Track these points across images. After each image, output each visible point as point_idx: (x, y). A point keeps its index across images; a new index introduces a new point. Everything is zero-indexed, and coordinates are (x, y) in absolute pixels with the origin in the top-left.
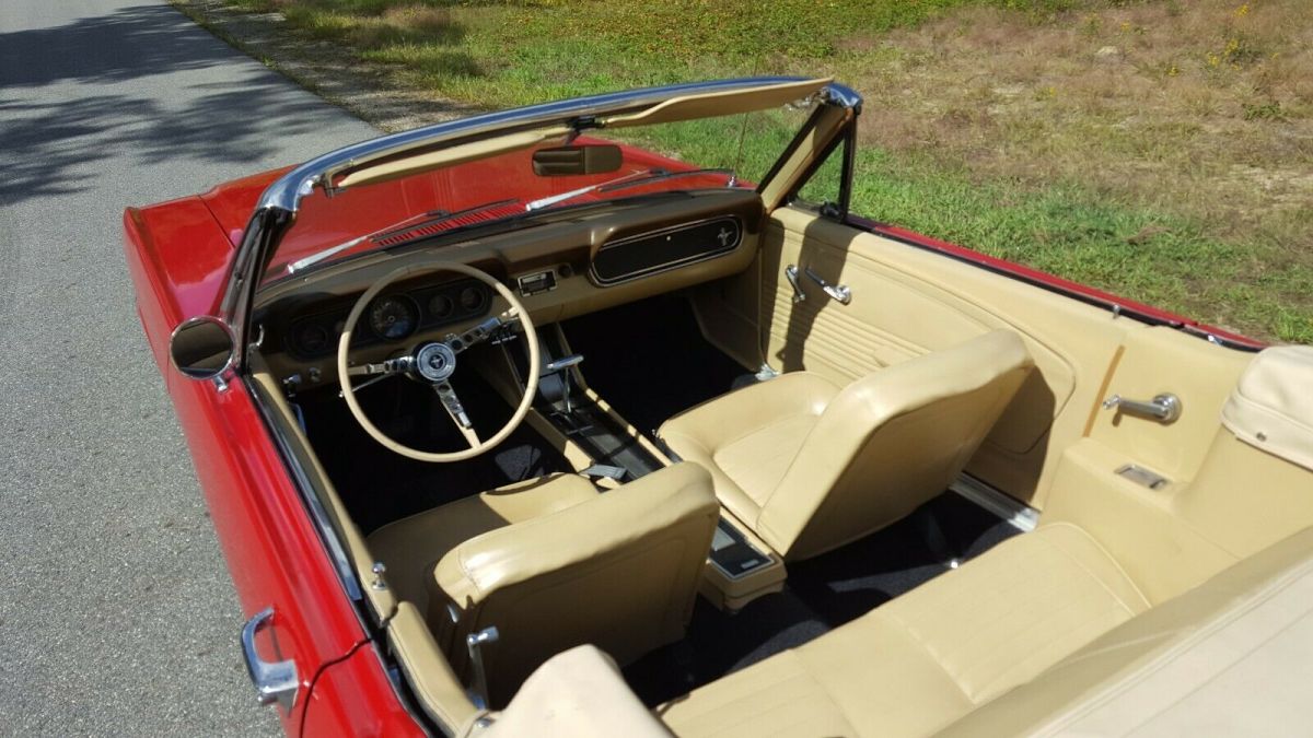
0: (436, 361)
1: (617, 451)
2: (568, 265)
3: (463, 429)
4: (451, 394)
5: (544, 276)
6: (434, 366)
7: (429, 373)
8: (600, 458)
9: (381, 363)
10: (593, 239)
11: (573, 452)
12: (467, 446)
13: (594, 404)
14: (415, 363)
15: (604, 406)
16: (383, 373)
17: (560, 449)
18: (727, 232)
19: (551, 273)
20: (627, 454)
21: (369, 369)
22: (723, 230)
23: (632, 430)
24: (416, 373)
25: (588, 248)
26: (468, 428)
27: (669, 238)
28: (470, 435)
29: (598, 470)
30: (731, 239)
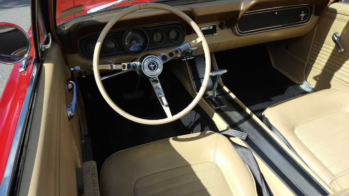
0: (152, 66)
1: (241, 122)
2: (224, 22)
3: (164, 107)
4: (159, 85)
5: (211, 27)
6: (150, 69)
7: (147, 72)
8: (233, 125)
9: (121, 64)
10: (242, 8)
11: (217, 119)
12: (165, 116)
13: (227, 94)
14: (140, 66)
15: (233, 96)
16: (121, 70)
17: (210, 116)
18: (304, 13)
19: (215, 26)
20: (246, 125)
21: (112, 67)
22: (303, 12)
23: (248, 111)
24: (141, 72)
25: (238, 12)
26: (166, 106)
27: (276, 13)
28: (167, 110)
29: (231, 132)
30: (305, 18)
